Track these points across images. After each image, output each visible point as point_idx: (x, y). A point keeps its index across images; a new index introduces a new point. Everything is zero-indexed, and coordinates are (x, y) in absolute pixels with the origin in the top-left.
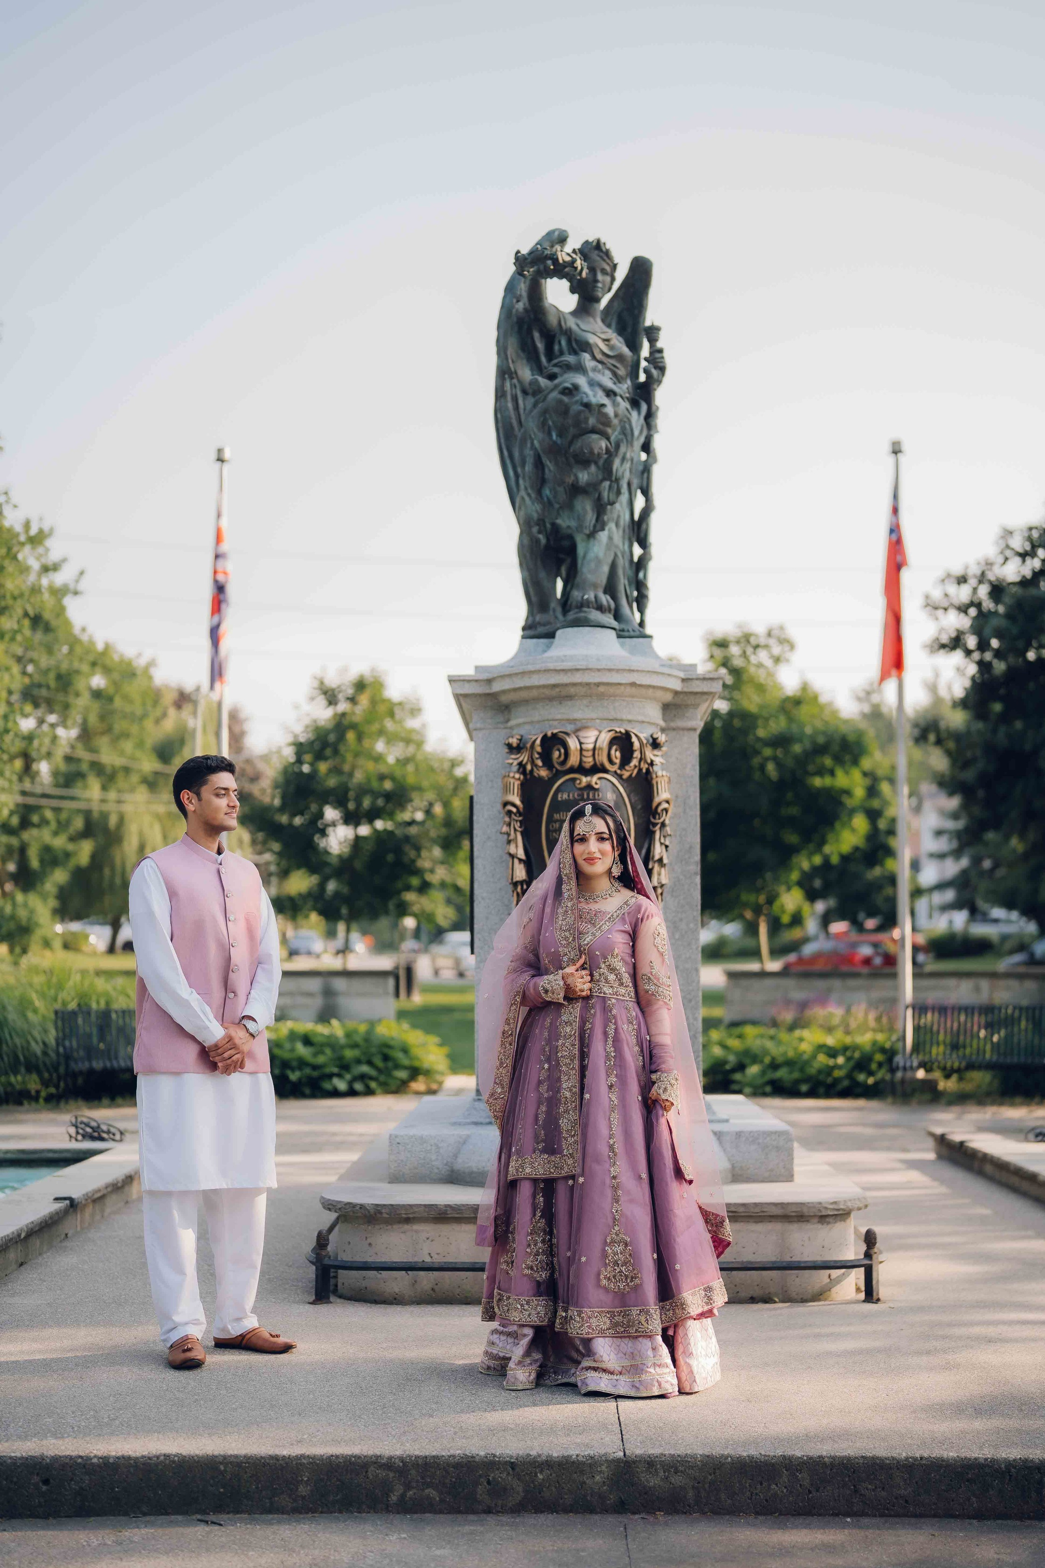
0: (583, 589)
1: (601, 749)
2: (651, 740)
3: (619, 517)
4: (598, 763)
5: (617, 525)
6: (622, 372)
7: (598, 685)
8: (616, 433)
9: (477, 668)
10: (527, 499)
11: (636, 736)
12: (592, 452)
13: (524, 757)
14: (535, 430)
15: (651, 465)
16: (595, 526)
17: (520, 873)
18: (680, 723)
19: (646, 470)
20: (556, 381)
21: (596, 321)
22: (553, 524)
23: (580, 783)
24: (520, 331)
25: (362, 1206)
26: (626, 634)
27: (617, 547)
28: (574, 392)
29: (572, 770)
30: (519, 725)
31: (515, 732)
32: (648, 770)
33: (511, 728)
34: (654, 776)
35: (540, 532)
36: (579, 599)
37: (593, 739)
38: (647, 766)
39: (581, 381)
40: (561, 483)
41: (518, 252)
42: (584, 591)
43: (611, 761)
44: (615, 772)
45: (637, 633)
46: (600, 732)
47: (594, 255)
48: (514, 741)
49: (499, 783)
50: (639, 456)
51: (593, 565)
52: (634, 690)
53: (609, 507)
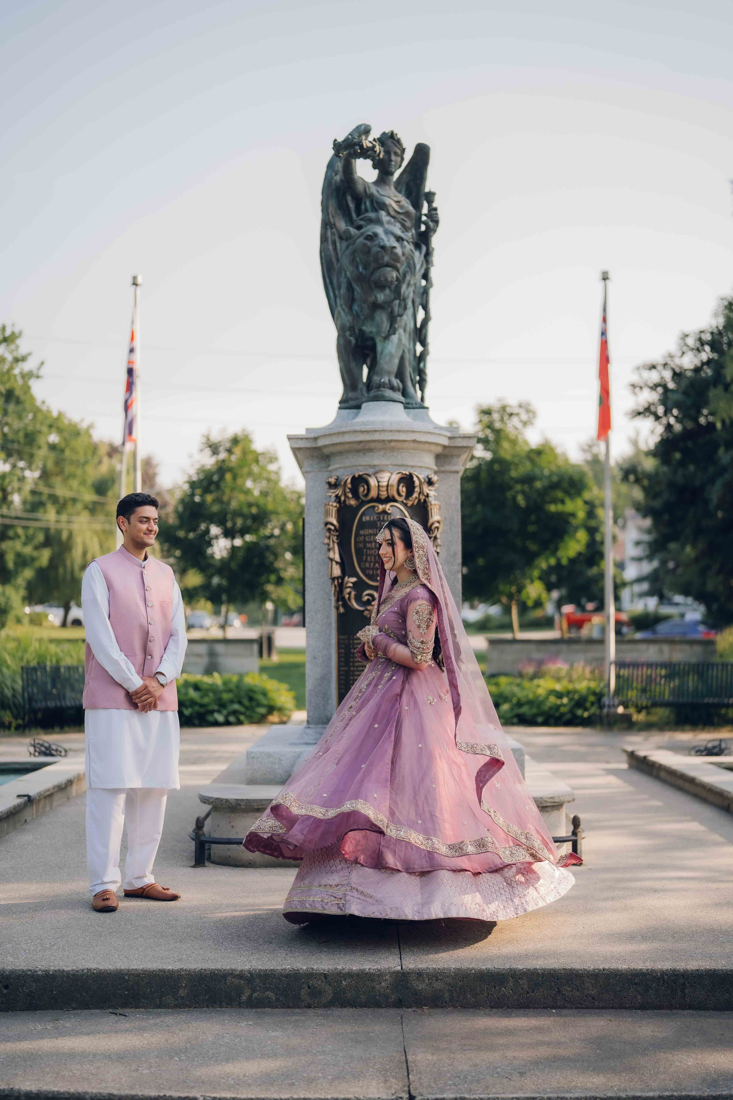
0: (381, 375)
1: (392, 486)
2: (427, 480)
3: (406, 325)
4: (390, 495)
5: (405, 330)
6: (408, 224)
7: (391, 441)
8: (403, 267)
9: (307, 430)
10: (342, 313)
11: (417, 477)
12: (386, 280)
13: (339, 491)
14: (347, 264)
15: (428, 289)
16: (389, 331)
17: (337, 571)
18: (447, 468)
19: (425, 292)
20: (362, 231)
21: (390, 189)
22: (360, 330)
23: (378, 509)
24: (337, 197)
25: (227, 800)
26: (410, 406)
27: (404, 345)
28: (375, 238)
29: (372, 500)
30: (336, 469)
31: (333, 474)
32: (425, 501)
33: (331, 471)
34: (429, 504)
35: (351, 335)
36: (378, 382)
37: (387, 479)
38: (424, 497)
39: (379, 230)
40: (365, 301)
41: (335, 140)
42: (382, 376)
43: (399, 494)
44: (402, 502)
45: (418, 406)
46: (392, 474)
47: (389, 142)
48: (332, 480)
49: (322, 509)
50: (420, 282)
51: (387, 358)
52: (415, 445)
53: (399, 318)
